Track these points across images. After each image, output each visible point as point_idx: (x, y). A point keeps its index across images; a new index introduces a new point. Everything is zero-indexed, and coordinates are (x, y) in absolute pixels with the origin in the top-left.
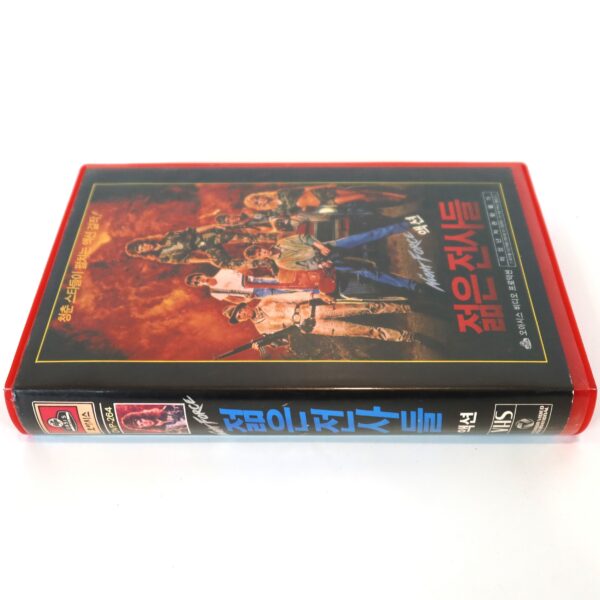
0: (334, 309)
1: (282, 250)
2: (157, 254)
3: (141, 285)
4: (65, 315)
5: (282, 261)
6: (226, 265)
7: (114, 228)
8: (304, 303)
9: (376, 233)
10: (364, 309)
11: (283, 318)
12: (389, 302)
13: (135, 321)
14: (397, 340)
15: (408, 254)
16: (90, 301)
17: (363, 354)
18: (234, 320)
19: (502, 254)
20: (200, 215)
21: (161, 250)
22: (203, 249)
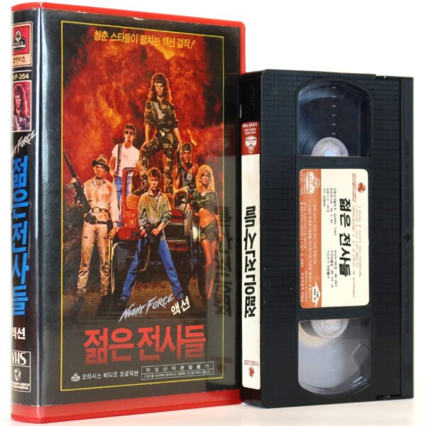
0: (104, 238)
1: (156, 198)
2: (154, 99)
3: (125, 90)
4: (99, 36)
5: (146, 198)
6: (143, 154)
7: (178, 61)
8: (110, 216)
9: (173, 272)
10: (104, 261)
11: (97, 200)
12: (110, 279)
13: (95, 89)
14: (78, 284)
15: (153, 297)
16: (111, 53)
17: (67, 258)
18: (95, 163)
19: (153, 370)
20: (191, 130)
21: (157, 101)
22: (159, 135)
